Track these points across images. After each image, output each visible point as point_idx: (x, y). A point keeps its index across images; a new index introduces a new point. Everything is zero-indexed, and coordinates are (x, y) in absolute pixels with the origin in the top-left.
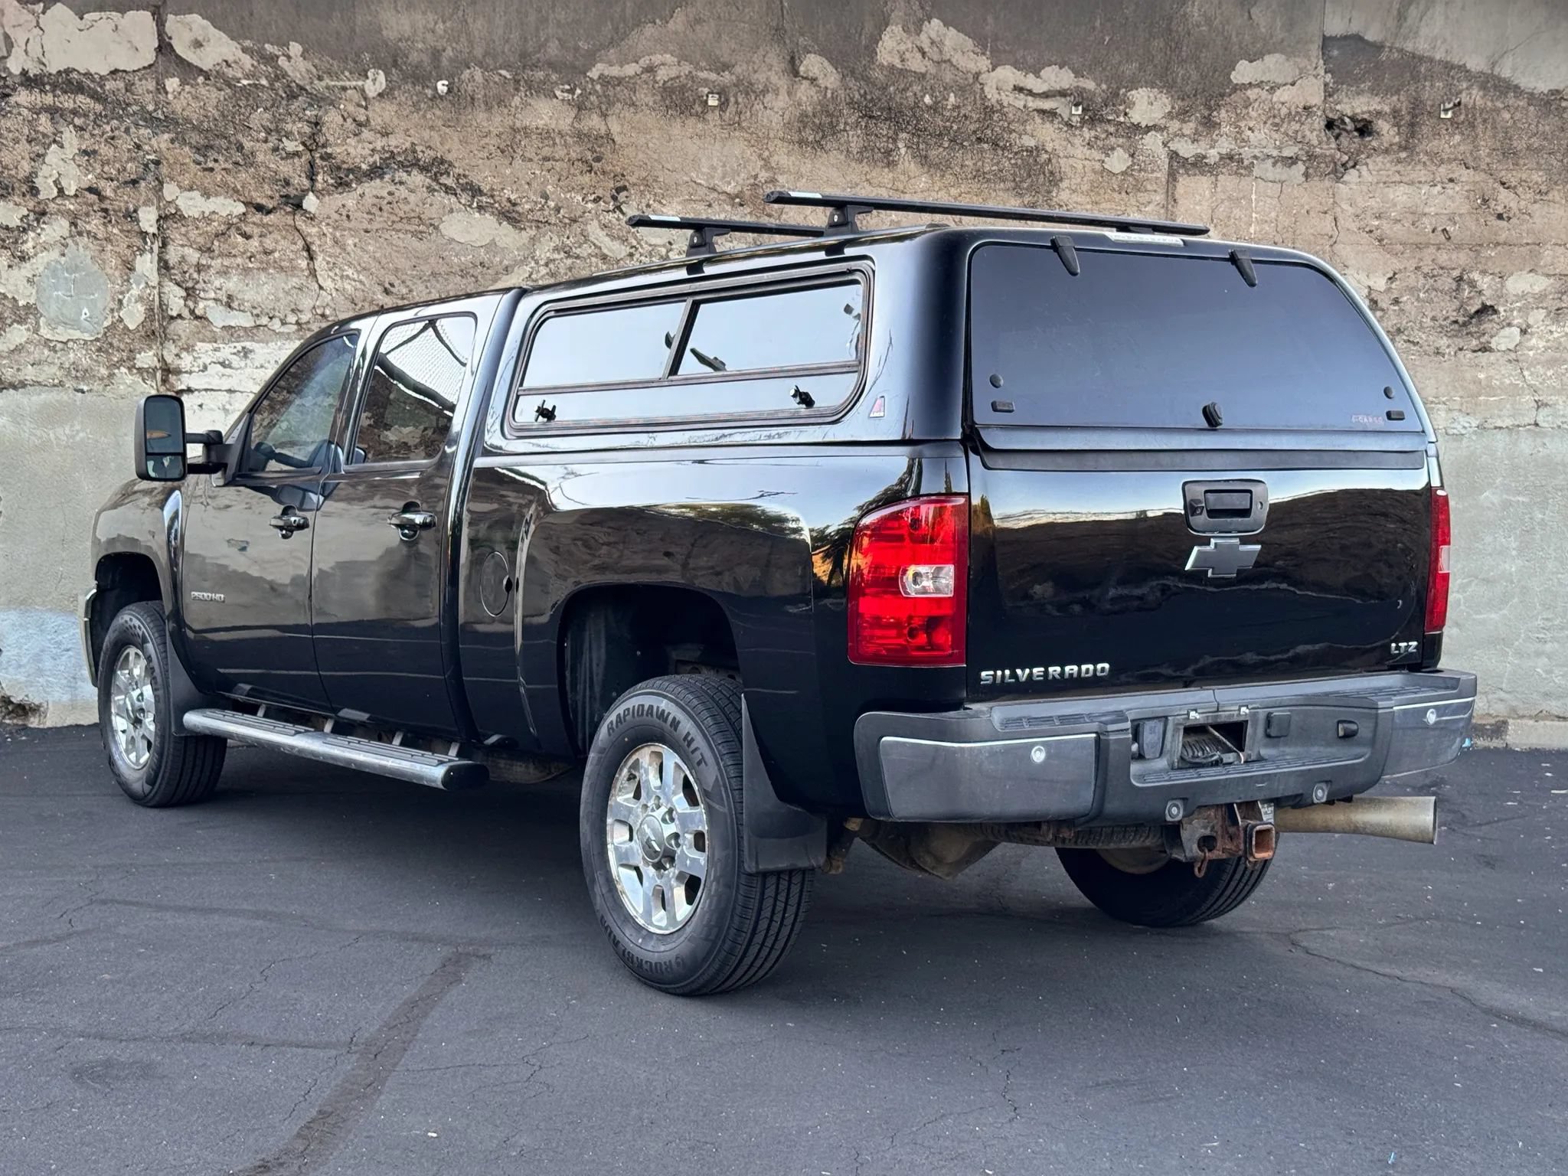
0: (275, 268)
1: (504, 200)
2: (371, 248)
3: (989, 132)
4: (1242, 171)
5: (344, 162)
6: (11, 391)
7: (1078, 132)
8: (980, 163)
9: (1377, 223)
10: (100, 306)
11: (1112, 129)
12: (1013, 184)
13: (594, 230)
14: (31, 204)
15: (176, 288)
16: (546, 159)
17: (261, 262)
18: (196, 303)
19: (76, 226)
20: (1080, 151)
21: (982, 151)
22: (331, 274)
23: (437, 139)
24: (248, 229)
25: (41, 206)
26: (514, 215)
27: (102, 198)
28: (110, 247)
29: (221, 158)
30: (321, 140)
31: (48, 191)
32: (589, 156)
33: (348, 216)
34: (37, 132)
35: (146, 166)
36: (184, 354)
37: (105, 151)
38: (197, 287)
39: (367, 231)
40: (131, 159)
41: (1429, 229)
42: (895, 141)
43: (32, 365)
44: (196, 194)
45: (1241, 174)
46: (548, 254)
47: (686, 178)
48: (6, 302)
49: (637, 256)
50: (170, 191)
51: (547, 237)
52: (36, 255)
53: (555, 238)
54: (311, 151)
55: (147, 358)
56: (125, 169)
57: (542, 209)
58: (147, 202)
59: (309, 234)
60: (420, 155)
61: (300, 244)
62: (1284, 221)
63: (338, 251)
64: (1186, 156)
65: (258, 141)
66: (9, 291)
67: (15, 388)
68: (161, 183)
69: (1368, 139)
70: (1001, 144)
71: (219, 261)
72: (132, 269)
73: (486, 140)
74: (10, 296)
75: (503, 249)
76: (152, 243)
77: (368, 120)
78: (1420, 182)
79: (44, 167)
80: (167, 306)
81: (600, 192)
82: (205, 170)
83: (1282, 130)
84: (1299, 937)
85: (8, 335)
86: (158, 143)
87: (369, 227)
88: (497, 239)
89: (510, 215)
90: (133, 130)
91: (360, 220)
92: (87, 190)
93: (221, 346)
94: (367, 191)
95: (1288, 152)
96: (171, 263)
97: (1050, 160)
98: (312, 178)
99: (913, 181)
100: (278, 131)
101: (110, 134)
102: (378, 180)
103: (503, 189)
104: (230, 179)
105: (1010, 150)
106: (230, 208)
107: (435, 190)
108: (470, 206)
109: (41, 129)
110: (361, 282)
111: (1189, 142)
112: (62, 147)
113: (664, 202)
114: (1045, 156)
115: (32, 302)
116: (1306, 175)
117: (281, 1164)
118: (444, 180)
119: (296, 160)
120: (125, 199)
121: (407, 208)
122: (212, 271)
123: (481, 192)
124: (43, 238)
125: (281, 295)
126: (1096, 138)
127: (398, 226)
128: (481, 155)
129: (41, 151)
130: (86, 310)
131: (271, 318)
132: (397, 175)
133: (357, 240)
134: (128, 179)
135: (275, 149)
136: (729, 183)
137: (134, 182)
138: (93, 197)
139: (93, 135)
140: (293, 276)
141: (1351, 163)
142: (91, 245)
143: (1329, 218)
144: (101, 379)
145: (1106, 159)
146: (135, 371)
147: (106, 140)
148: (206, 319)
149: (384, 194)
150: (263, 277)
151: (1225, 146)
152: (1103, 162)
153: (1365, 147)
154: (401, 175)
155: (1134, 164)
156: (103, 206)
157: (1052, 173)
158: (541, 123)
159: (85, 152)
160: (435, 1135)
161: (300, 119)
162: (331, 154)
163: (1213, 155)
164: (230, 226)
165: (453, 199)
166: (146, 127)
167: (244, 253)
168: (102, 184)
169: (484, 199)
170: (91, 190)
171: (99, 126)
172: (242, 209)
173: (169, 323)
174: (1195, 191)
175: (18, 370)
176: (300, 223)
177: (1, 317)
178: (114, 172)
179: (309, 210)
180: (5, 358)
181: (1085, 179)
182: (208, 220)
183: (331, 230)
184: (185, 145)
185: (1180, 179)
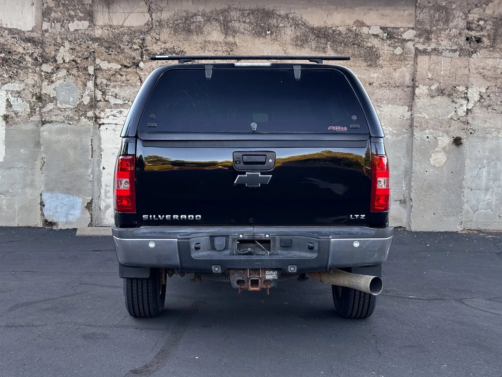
0: (130, 85)
3: (357, 42)
4: (439, 54)
5: (152, 52)
6: (48, 124)
7: (385, 42)
8: (354, 52)
9: (482, 71)
10: (76, 97)
11: (396, 41)
12: (364, 58)
14: (55, 65)
15: (99, 92)
16: (215, 51)
17: (126, 84)
18: (105, 96)
19: (69, 72)
20: (386, 48)
21: (354, 48)
23: (181, 44)
24: (122, 73)
25: (58, 66)
27: (77, 63)
28: (79, 79)
29: (114, 51)
30: (145, 45)
31: (60, 61)
32: (229, 50)
33: (153, 69)
34: (57, 42)
35: (90, 53)
36: (102, 113)
37: (78, 48)
38: (106, 91)
40: (86, 51)
41: (499, 73)
42: (326, 44)
43: (55, 116)
44: (106, 62)
45: (438, 55)
48: (47, 96)
50: (98, 61)
52: (56, 81)
54: (142, 48)
55: (90, 114)
56: (84, 54)
58: (91, 65)
59: (141, 75)
60: (176, 49)
61: (138, 77)
62: (453, 70)
64: (421, 49)
65: (125, 45)
66: (48, 92)
68: (95, 59)
69: (480, 44)
70: (361, 45)
71: (113, 83)
72: (86, 86)
73: (197, 45)
74: (48, 94)
76: (92, 77)
77: (160, 38)
78: (497, 58)
79: (59, 53)
80: (97, 97)
82: (109, 54)
83: (452, 41)
84: (464, 301)
85: (47, 106)
86: (94, 46)
90: (87, 42)
92: (72, 61)
93: (113, 110)
95: (453, 48)
96: (98, 84)
97: (376, 50)
98: (142, 57)
100: (131, 42)
101: (79, 43)
103: (202, 60)
104: (116, 57)
105: (363, 47)
106: (116, 67)
109: (58, 41)
111: (422, 44)
112: (64, 47)
114: (375, 49)
115: (55, 96)
116: (460, 55)
117: (152, 366)
119: (137, 51)
120: (84, 64)
122: (111, 86)
124: (58, 76)
125: (132, 94)
126: (391, 43)
128: (195, 49)
129: (58, 48)
130: (71, 99)
131: (129, 101)
134: (85, 57)
135: (131, 48)
137: (87, 58)
138: (74, 63)
139: (74, 43)
140: (136, 88)
141: (474, 52)
142: (73, 78)
143: (467, 69)
144: (76, 120)
145: (395, 50)
146: (87, 118)
147: (78, 45)
148: (109, 101)
150: (126, 88)
151: (433, 46)
152: (394, 51)
153: (479, 46)
155: (403, 52)
156: (77, 66)
157: (377, 55)
158: (214, 39)
159: (72, 49)
160: (198, 358)
161: (138, 38)
162: (148, 49)
163: (429, 49)
164: (116, 72)
166: (91, 41)
167: (120, 81)
168: (77, 59)
170: (73, 61)
171: (76, 41)
172: (120, 67)
173: (97, 103)
174: (423, 60)
175: (51, 117)
176: (138, 71)
177: (45, 100)
178: (81, 55)
179: (141, 67)
180: (46, 114)
181: (388, 57)
182: (110, 70)
183: (148, 73)
184: (103, 46)
185: (419, 56)
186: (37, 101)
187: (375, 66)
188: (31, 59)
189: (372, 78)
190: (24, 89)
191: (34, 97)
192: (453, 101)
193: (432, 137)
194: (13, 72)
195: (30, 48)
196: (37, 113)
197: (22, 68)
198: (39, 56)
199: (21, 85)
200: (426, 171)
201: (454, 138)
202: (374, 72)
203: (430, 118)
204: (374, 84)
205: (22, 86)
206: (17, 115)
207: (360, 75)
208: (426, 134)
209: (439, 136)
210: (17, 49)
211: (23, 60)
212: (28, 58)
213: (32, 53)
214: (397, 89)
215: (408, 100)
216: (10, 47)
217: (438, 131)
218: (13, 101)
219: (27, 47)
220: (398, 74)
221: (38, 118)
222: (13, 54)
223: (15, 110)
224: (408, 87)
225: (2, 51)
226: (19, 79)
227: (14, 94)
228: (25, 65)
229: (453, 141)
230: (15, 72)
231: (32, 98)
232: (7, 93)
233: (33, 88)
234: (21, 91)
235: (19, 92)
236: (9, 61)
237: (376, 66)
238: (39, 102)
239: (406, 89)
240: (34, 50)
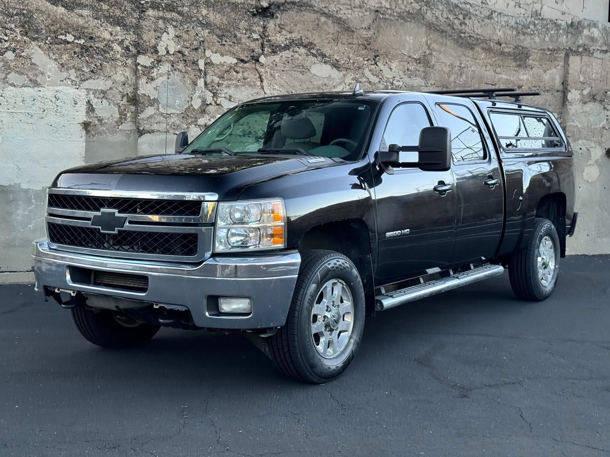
0: (248, 85)
1: (334, 59)
2: (284, 78)
5: (275, 43)
6: (148, 134)
10: (183, 99)
12: (513, 57)
13: (367, 71)
14: (155, 57)
15: (209, 92)
16: (350, 44)
17: (243, 83)
18: (217, 99)
19: (173, 67)
22: (269, 88)
23: (310, 35)
24: (238, 69)
25: (159, 58)
26: (338, 66)
27: (183, 55)
28: (187, 76)
30: (267, 34)
31: (162, 51)
32: (366, 43)
33: (276, 65)
34: (158, 27)
35: (200, 42)
36: (212, 119)
37: (185, 36)
38: (218, 92)
39: (283, 71)
40: (196, 40)
43: (156, 123)
44: (218, 55)
45: (590, 56)
46: (350, 81)
47: (400, 52)
49: (382, 82)
50: (208, 53)
51: (350, 74)
52: (157, 78)
53: (353, 75)
54: (262, 38)
55: (202, 121)
56: (193, 44)
57: (348, 63)
58: (201, 58)
59: (261, 72)
60: (304, 41)
61: (258, 75)
62: (604, 73)
63: (272, 78)
64: (572, 48)
65: (242, 34)
66: (147, 93)
67: (150, 133)
68: (205, 50)
71: (227, 82)
72: (196, 85)
73: (328, 36)
74: (147, 95)
75: (333, 79)
76: (203, 74)
77: (284, 26)
79: (161, 42)
80: (207, 100)
81: (369, 57)
82: (221, 45)
85: (146, 111)
86: (204, 34)
87: (284, 69)
88: (331, 75)
89: (336, 65)
90: (195, 28)
91: (281, 67)
94: (283, 55)
95: (604, 48)
96: (208, 82)
98: (263, 49)
99: (479, 55)
100: (250, 30)
101: (187, 29)
102: (288, 51)
103: (334, 55)
104: (231, 49)
106: (231, 61)
107: (309, 55)
108: (321, 62)
109: (159, 26)
110: (280, 91)
112: (168, 34)
113: (392, 61)
115: (156, 97)
118: (312, 51)
119: (257, 42)
120: (193, 56)
121: (298, 62)
122: (224, 86)
123: (325, 56)
124: (160, 71)
125: (250, 96)
127: (295, 69)
128: (326, 41)
129: (160, 35)
130: (177, 101)
132: (295, 49)
133: (279, 74)
134: (194, 48)
135: (249, 37)
136: (416, 55)
137: (196, 49)
138: (180, 55)
139: (180, 29)
140: (256, 88)
142: (179, 75)
144: (184, 129)
146: (197, 126)
147: (185, 32)
148: (221, 105)
149: (290, 56)
150: (243, 88)
154: (296, 49)
156: (184, 59)
157: (527, 53)
159: (177, 36)
161: (259, 25)
162: (270, 40)
163: (581, 48)
164: (231, 67)
165: (315, 59)
166: (200, 27)
167: (236, 79)
168: (184, 49)
169: (327, 59)
170: (179, 52)
171: (182, 26)
172: (236, 61)
173: (206, 107)
174: (575, 62)
175: (151, 125)
176: (258, 67)
177: (143, 103)
178: (188, 45)
179: (261, 62)
180: (145, 120)
181: (538, 56)
182: (223, 65)
183: (269, 70)
184: (214, 34)
185: (570, 57)
186: (128, 104)
187: (524, 66)
188: (120, 48)
189: (521, 80)
190: (111, 88)
191: (125, 99)
192: (605, 108)
193: (585, 149)
194: (96, 65)
195: (120, 33)
196: (128, 120)
197: (108, 60)
198: (132, 45)
199: (107, 83)
200: (580, 187)
201: (606, 150)
202: (523, 74)
203: (582, 127)
204: (523, 88)
205: (109, 83)
206: (101, 122)
207: (509, 76)
208: (579, 145)
209: (591, 147)
210: (102, 35)
211: (109, 50)
212: (117, 47)
213: (123, 41)
214: (546, 93)
215: (558, 107)
216: (91, 31)
217: (590, 142)
218: (97, 103)
219: (115, 33)
220: (548, 76)
221: (129, 126)
222: (96, 40)
223: (99, 115)
224: (558, 91)
225: (81, 36)
226: (104, 74)
227: (97, 94)
228: (113, 56)
229: (605, 152)
230: (98, 64)
231: (122, 100)
232: (88, 93)
233: (123, 87)
234: (108, 90)
235: (104, 92)
236: (91, 49)
237: (526, 67)
238: (131, 105)
239: (556, 94)
240: (125, 36)
